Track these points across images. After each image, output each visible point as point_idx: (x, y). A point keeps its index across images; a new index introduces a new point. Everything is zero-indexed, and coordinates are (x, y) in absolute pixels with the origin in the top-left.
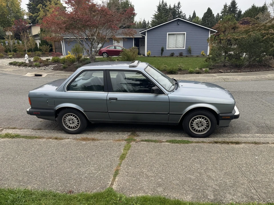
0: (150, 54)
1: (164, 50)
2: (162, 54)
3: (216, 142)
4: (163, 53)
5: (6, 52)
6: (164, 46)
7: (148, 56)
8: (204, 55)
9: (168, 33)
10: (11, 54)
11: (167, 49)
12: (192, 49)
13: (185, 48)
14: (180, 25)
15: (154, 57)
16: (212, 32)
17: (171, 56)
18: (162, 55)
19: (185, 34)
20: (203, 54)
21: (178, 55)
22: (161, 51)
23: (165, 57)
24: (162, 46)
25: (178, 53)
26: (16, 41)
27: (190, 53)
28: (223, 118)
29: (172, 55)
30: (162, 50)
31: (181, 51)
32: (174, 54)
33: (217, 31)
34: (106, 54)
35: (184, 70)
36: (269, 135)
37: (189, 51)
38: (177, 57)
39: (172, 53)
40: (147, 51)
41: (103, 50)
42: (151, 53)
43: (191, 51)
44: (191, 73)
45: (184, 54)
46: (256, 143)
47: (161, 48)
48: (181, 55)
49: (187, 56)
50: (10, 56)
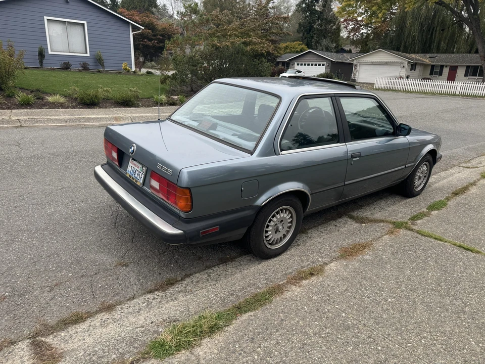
1: (45, 54)
2: (41, 63)
4: (44, 61)
6: (43, 46)
8: (129, 71)
9: (46, 18)
11: (50, 52)
12: (103, 58)
13: (88, 55)
14: (71, 3)
15: (25, 68)
16: (135, 28)
17: (64, 69)
18: (42, 65)
19: (83, 25)
20: (126, 69)
21: (80, 67)
22: (37, 57)
24: (39, 46)
25: (78, 63)
27: (103, 65)
29: (66, 67)
30: (42, 54)
31: (85, 60)
32: (71, 65)
33: (143, 28)
35: (142, 98)
37: (99, 61)
38: (78, 71)
39: (64, 64)
43: (103, 60)
45: (91, 68)
47: (38, 50)
48: (85, 68)
49: (99, 72)
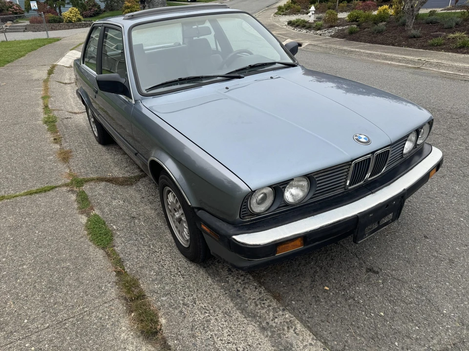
28: (202, 226)
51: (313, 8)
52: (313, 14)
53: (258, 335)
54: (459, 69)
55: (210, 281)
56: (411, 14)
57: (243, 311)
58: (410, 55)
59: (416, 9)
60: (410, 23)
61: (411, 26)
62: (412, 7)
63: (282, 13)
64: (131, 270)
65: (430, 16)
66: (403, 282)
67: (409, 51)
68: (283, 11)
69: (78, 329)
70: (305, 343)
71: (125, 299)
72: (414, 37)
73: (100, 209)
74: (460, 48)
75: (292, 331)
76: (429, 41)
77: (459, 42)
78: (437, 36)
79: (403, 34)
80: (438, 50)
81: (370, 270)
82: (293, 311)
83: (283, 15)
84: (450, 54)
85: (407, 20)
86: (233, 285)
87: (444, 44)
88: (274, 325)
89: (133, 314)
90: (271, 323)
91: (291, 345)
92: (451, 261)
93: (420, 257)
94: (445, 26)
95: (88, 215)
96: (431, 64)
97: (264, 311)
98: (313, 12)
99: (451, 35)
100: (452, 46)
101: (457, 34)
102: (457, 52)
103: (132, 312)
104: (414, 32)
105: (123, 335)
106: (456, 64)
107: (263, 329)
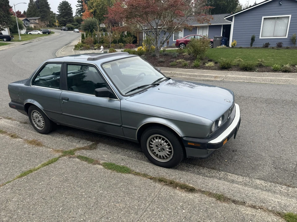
0: (236, 45)
1: (255, 39)
2: (251, 44)
3: (161, 180)
4: (254, 43)
5: (95, 43)
6: (255, 35)
7: (233, 47)
9: (263, 17)
10: (96, 46)
11: (260, 38)
13: (286, 37)
14: (283, 5)
15: (240, 48)
17: (264, 47)
18: (251, 46)
19: (289, 17)
21: (275, 46)
22: (251, 41)
23: (256, 48)
24: (253, 35)
25: (276, 43)
26: (104, 33)
27: (294, 43)
28: (189, 144)
29: (266, 46)
30: (253, 39)
31: (280, 41)
32: (270, 44)
34: (183, 45)
35: (267, 66)
36: (279, 187)
37: (293, 40)
38: (273, 48)
39: (266, 44)
40: (233, 41)
41: (181, 41)
42: (236, 43)
43: (296, 40)
44: (275, 70)
45: (284, 45)
46: (221, 198)
47: (251, 37)
48: (279, 46)
49: (287, 48)
50: (95, 47)
51: (102, 47)
52: (103, 50)
53: (220, 181)
54: (190, 76)
55: (184, 172)
56: (157, 51)
57: (207, 176)
58: (165, 70)
59: (159, 49)
60: (158, 55)
61: (158, 57)
62: (157, 48)
63: (79, 49)
64: (155, 176)
65: (164, 52)
66: (247, 151)
67: (163, 68)
68: (79, 48)
69: (162, 200)
70: (236, 178)
71: (167, 185)
72: (162, 62)
73: (103, 160)
74: (184, 66)
75: (229, 176)
76: (170, 64)
77: (183, 63)
78: (173, 61)
79: (156, 60)
80: (175, 67)
81: (233, 151)
82: (222, 171)
83: (80, 50)
84: (181, 69)
85: (156, 54)
86: (194, 171)
87: (177, 65)
88: (222, 177)
89: (177, 188)
90: (220, 176)
91: (233, 180)
92: (253, 142)
93: (244, 143)
94: (173, 56)
95: (99, 164)
96: (177, 74)
97: (214, 174)
98: (103, 49)
99: (178, 61)
100: (181, 65)
101: (180, 60)
102: (184, 68)
103: (176, 187)
104: (161, 59)
105: (183, 195)
106: (188, 73)
107: (220, 179)
